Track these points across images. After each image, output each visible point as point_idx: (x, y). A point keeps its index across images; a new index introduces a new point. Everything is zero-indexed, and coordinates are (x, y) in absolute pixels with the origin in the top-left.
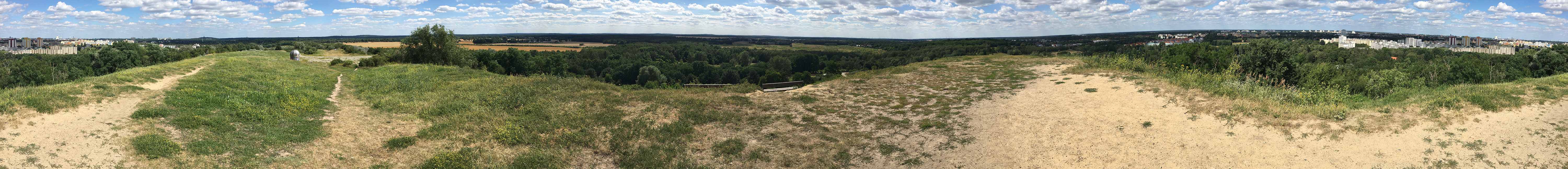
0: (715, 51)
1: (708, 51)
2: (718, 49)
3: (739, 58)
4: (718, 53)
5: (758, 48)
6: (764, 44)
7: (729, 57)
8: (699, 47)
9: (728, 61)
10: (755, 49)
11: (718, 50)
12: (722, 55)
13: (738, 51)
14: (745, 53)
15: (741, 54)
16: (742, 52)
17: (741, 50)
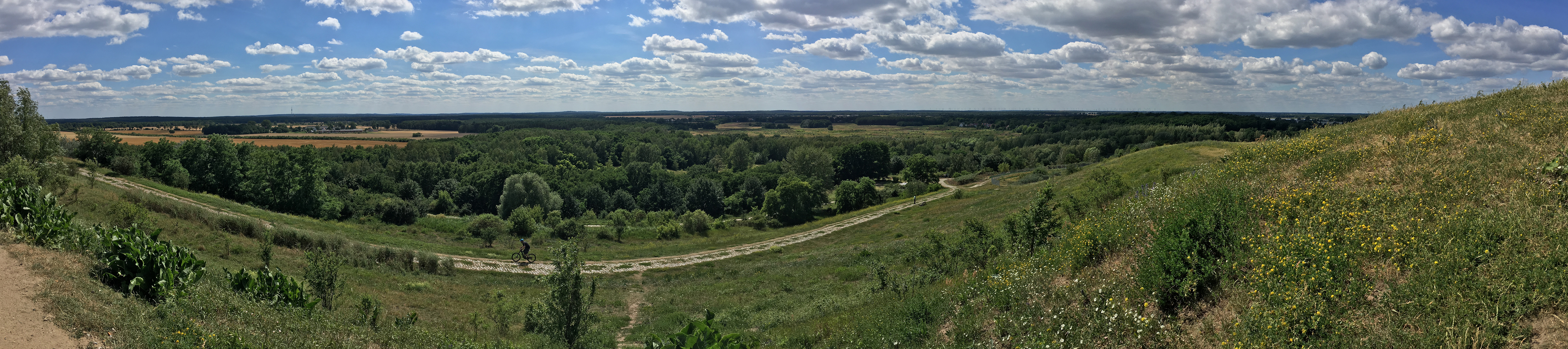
0: (680, 142)
1: (665, 142)
2: (684, 137)
3: (728, 154)
4: (686, 147)
5: (767, 136)
6: (780, 127)
7: (707, 154)
8: (648, 135)
9: (704, 162)
10: (761, 136)
11: (685, 141)
12: (693, 150)
13: (726, 142)
14: (740, 145)
15: (732, 147)
16: (735, 143)
17: (732, 139)
